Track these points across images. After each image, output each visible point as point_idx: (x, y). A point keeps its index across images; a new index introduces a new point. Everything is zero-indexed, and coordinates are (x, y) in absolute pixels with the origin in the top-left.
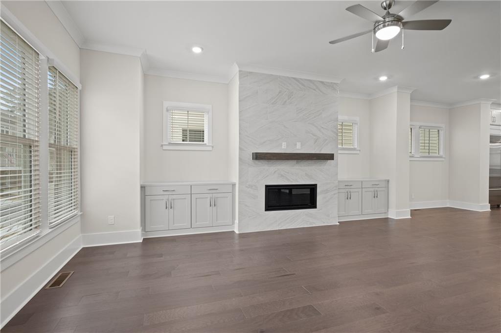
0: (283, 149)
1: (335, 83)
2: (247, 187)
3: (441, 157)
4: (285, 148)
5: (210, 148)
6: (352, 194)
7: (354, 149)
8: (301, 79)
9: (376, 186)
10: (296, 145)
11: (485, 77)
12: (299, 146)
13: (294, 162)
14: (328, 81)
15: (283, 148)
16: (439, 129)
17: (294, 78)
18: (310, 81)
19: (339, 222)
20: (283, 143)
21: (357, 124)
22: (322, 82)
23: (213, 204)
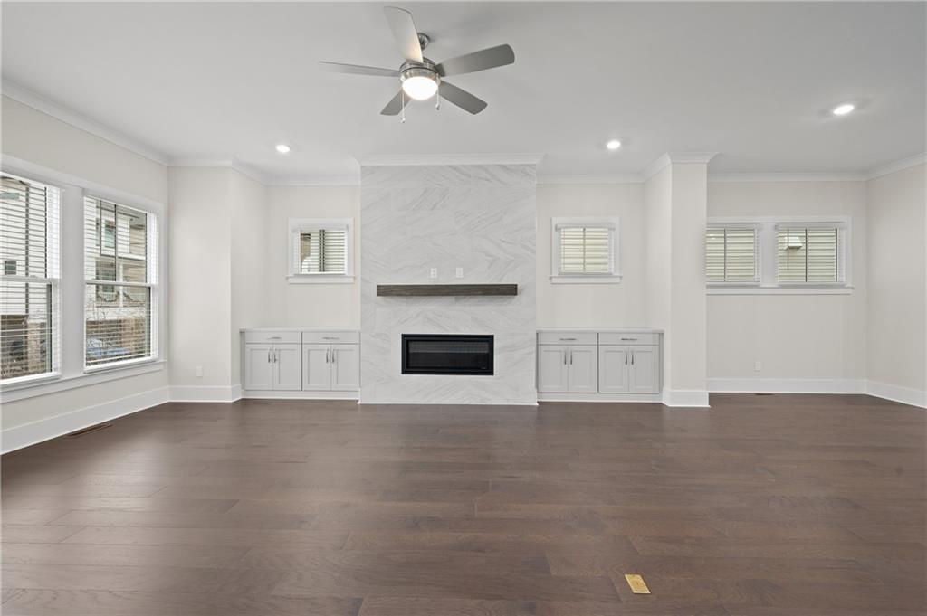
0: (432, 278)
1: (528, 165)
2: (373, 336)
3: (842, 286)
4: (436, 276)
5: (352, 280)
6: (574, 354)
7: (609, 275)
8: (463, 166)
9: (631, 343)
10: (455, 271)
11: (844, 110)
12: (459, 271)
13: (451, 299)
14: (513, 163)
15: (432, 276)
16: (836, 226)
17: (450, 166)
18: (480, 167)
19: (538, 402)
20: (432, 270)
21: (614, 229)
22: (503, 166)
23: (331, 359)
